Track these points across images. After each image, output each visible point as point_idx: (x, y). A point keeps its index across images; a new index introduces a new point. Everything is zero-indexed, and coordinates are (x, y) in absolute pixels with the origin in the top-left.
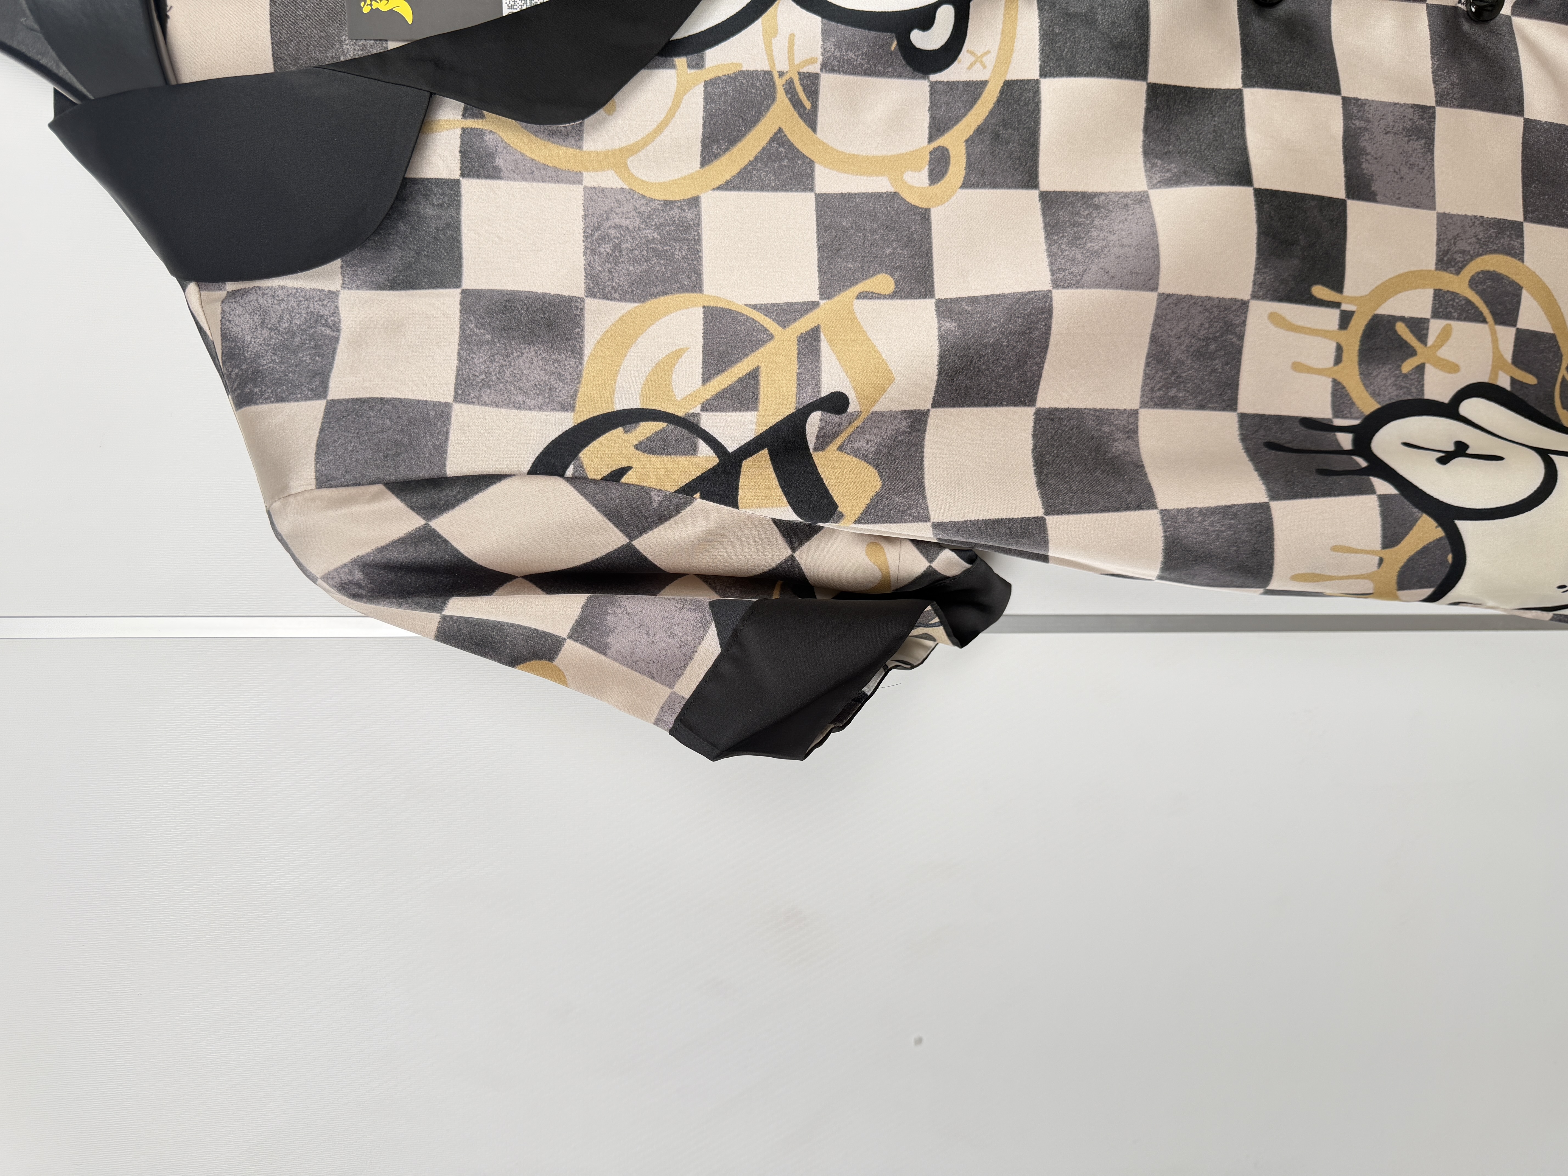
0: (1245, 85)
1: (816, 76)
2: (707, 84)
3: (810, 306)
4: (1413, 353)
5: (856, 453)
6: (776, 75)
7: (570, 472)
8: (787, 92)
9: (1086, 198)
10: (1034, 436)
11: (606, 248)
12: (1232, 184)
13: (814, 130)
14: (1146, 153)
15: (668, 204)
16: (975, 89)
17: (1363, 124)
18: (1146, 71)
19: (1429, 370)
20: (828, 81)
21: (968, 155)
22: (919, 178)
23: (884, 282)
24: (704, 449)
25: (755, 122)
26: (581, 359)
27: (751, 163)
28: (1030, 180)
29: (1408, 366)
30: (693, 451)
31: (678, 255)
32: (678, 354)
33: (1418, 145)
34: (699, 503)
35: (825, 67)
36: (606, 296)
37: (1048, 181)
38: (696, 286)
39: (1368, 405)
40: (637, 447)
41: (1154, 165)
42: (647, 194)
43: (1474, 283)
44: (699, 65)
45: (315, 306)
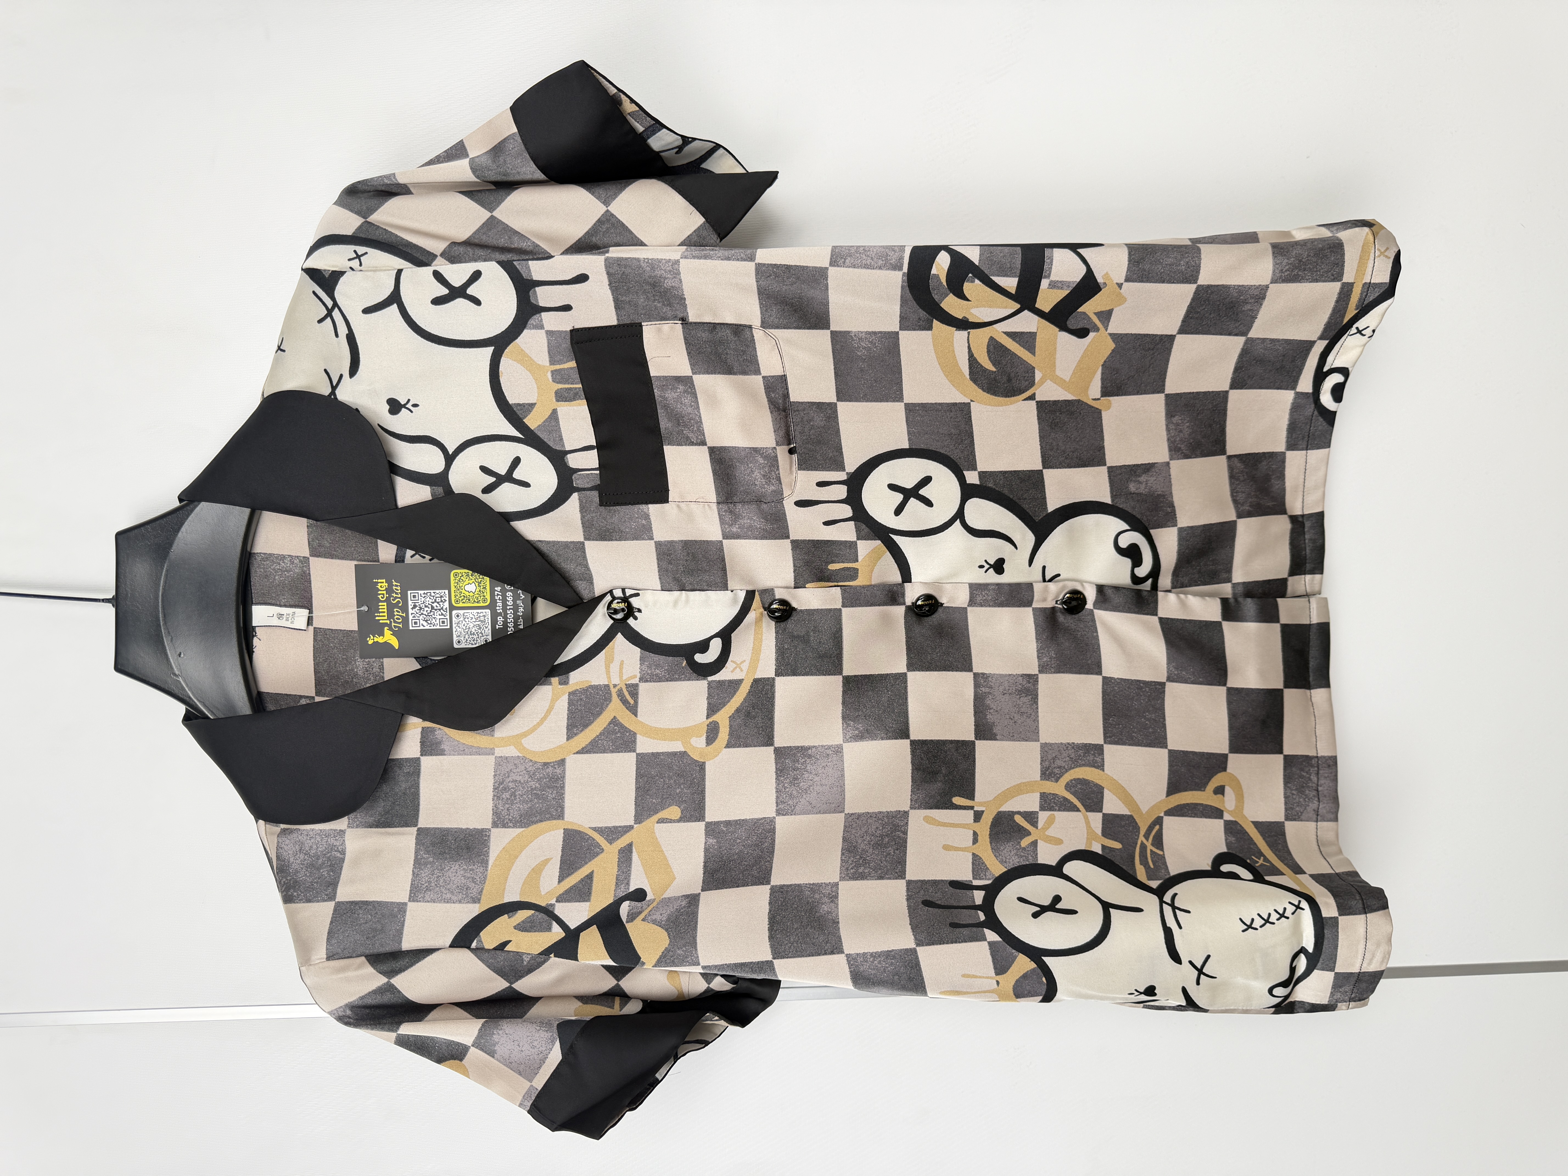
0: (909, 669)
1: (637, 685)
2: (570, 694)
3: (628, 829)
4: (1029, 833)
5: (654, 922)
6: (612, 687)
7: (474, 945)
8: (619, 696)
9: (803, 750)
10: (770, 903)
11: (506, 795)
12: (896, 739)
13: (636, 715)
14: (844, 718)
15: (546, 764)
16: (735, 684)
17: (987, 690)
18: (841, 669)
19: (1040, 844)
20: (643, 687)
21: (731, 726)
22: (699, 742)
23: (674, 812)
24: (556, 928)
25: (599, 714)
26: (487, 867)
27: (597, 736)
28: (768, 740)
29: (1025, 842)
30: (549, 929)
31: (550, 797)
32: (547, 861)
33: (1026, 700)
34: (553, 959)
35: (641, 680)
36: (505, 826)
37: (779, 742)
38: (560, 816)
39: (998, 869)
40: (515, 928)
41: (848, 725)
42: (534, 759)
43: (1068, 787)
44: (565, 683)
45: (332, 841)
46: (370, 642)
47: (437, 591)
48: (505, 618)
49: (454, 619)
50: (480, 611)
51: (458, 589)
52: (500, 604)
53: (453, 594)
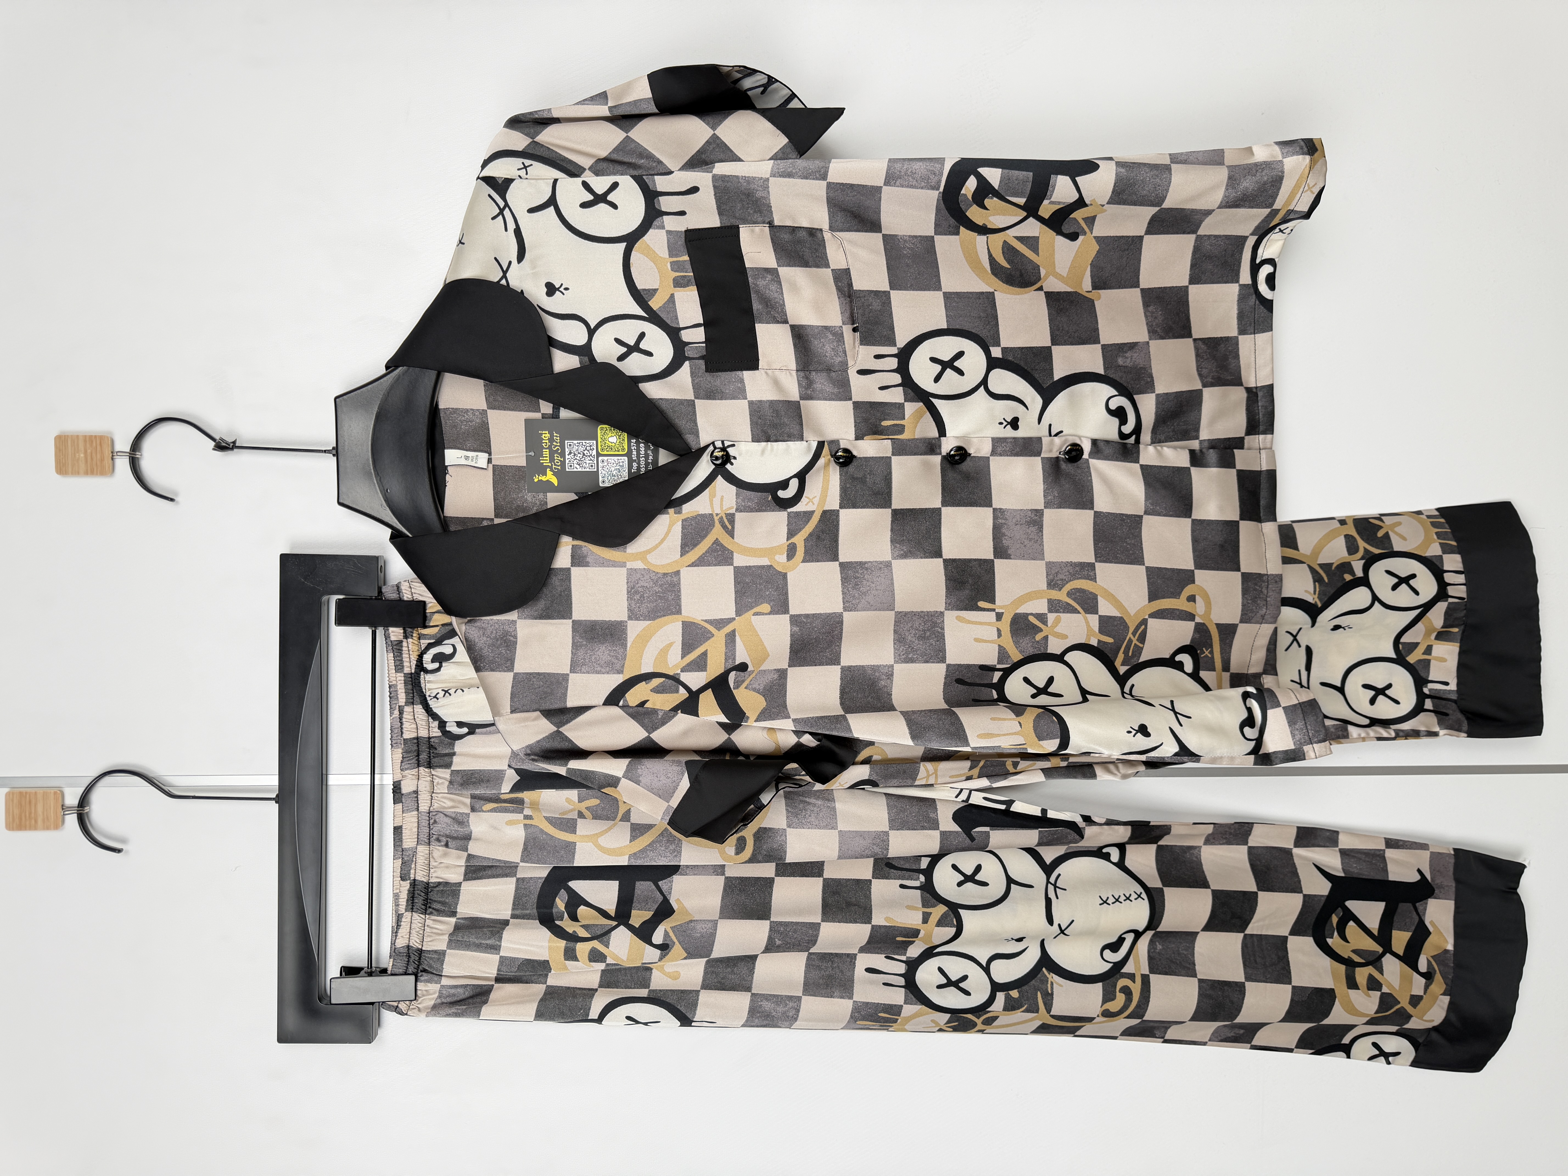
0: (943, 505)
1: (734, 514)
2: (683, 521)
3: (731, 620)
4: (1041, 630)
5: (754, 689)
6: (715, 515)
7: (621, 703)
8: (720, 522)
9: (862, 564)
10: (841, 679)
11: (637, 597)
12: (932, 558)
13: (733, 538)
14: (892, 541)
15: (665, 574)
16: (809, 515)
17: (1003, 521)
18: (891, 504)
19: (1050, 638)
20: (738, 516)
21: (805, 546)
22: (783, 558)
23: (765, 607)
24: (682, 690)
25: (705, 536)
26: (626, 648)
27: (704, 554)
28: (835, 558)
29: (1038, 637)
30: (677, 691)
31: (670, 598)
32: (672, 643)
33: (1033, 529)
34: (680, 715)
35: (737, 510)
36: (637, 619)
37: (843, 558)
38: (679, 612)
39: (1017, 657)
40: (652, 690)
41: (895, 547)
42: (656, 571)
43: (1069, 594)
44: (680, 512)
45: (506, 628)
46: (536, 480)
47: (588, 442)
48: (639, 464)
49: (600, 464)
50: (619, 458)
51: (603, 440)
52: (635, 453)
53: (599, 444)
